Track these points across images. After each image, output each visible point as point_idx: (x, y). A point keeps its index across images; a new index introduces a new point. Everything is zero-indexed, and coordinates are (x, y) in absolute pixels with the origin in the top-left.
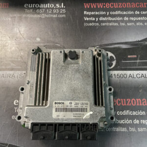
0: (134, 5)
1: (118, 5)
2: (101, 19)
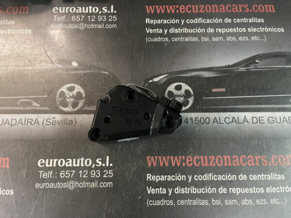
0: (224, 8)
1: (199, 9)
2: (172, 31)
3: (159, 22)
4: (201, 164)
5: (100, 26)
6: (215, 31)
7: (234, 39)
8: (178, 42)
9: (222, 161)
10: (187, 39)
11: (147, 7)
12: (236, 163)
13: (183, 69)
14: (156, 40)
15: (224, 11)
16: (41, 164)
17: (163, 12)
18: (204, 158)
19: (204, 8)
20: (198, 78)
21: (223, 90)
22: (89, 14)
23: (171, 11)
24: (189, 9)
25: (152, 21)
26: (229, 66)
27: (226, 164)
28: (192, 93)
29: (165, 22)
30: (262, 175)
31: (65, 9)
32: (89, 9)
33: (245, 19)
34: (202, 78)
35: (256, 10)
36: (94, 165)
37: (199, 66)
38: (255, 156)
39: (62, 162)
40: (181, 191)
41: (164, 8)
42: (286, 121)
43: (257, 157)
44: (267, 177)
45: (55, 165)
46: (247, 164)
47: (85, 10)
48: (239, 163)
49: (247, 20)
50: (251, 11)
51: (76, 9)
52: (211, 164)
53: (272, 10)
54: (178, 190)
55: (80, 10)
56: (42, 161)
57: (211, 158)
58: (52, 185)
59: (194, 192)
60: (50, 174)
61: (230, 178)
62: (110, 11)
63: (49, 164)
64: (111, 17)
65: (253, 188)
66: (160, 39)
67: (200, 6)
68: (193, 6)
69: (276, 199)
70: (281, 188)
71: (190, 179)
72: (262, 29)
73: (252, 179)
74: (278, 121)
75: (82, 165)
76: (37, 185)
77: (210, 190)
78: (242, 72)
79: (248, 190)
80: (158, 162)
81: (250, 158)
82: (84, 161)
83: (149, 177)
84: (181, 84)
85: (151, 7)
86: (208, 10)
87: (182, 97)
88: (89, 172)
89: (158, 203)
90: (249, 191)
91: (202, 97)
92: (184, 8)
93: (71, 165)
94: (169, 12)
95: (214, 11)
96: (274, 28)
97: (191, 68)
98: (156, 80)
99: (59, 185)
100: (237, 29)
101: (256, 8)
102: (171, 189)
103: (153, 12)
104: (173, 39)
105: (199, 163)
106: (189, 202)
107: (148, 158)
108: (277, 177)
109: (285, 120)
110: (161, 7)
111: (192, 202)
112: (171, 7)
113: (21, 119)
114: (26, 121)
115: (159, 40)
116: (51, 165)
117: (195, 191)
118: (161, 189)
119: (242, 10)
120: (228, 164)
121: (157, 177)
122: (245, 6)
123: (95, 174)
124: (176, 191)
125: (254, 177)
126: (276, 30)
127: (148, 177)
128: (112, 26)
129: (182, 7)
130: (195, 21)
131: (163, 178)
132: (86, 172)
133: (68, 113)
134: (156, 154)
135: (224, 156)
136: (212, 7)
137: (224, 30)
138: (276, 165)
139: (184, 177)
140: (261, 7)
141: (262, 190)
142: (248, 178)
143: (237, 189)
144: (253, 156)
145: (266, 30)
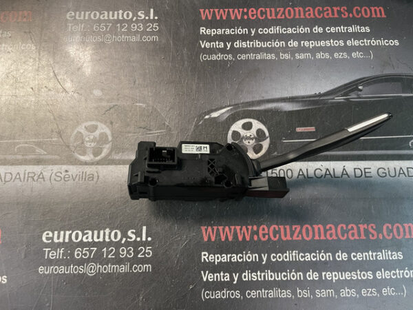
3: (220, 32)
4: (280, 236)
5: (134, 39)
6: (300, 44)
7: (327, 56)
8: (247, 61)
9: (311, 233)
10: (259, 57)
11: (202, 11)
12: (331, 235)
13: (255, 99)
14: (214, 57)
15: (312, 16)
16: (47, 239)
17: (224, 18)
18: (285, 229)
19: (284, 13)
20: (276, 112)
21: (312, 129)
22: (118, 21)
23: (236, 17)
24: (262, 13)
25: (208, 32)
26: (320, 95)
27: (317, 237)
28: (267, 134)
29: (228, 32)
30: (370, 253)
31: (85, 14)
32: (118, 14)
33: (342, 27)
34: (281, 112)
35: (358, 15)
36: (124, 239)
37: (278, 95)
38: (359, 225)
39: (77, 234)
40: (252, 277)
41: (226, 13)
42: (404, 173)
43: (362, 227)
44: (376, 256)
45: (67, 240)
46: (348, 236)
47: (113, 16)
48: (337, 235)
49: (345, 28)
50: (351, 15)
51: (101, 14)
52: (295, 238)
53: (381, 14)
54: (247, 276)
55: (106, 15)
56: (48, 234)
57: (296, 228)
58: (62, 270)
59: (270, 279)
60: (60, 253)
61: (323, 257)
62: (149, 17)
63: (58, 238)
64: (150, 26)
65: (356, 271)
66: (220, 57)
67: (278, 9)
68: (268, 10)
69: (390, 288)
70: (398, 271)
71: (265, 259)
72: (367, 42)
73: (355, 259)
74: (392, 173)
75: (107, 240)
76: (41, 269)
77: (293, 276)
78: (340, 103)
79: (350, 275)
80: (218, 234)
81: (352, 228)
82: (110, 233)
83: (205, 256)
84: (251, 120)
85: (207, 10)
86: (290, 15)
87: (252, 139)
88: (117, 249)
89: (219, 295)
90: (352, 276)
91: (281, 139)
92: (255, 12)
93: (90, 240)
94: (233, 18)
95: (297, 17)
96: (384, 40)
97: (265, 98)
98: (215, 115)
99: (72, 269)
100: (332, 41)
101: (358, 12)
102: (237, 274)
103: (210, 18)
104: (240, 57)
105: (278, 235)
106: (263, 293)
107: (203, 228)
108: (392, 255)
109: (401, 172)
110: (221, 10)
111: (268, 293)
112: (236, 11)
113: (18, 173)
114: (26, 176)
115: (218, 57)
116: (61, 240)
117: (271, 277)
118: (222, 274)
119: (338, 14)
120: (320, 236)
121: (216, 256)
122: (342, 10)
123: (125, 252)
124: (245, 277)
125: (358, 256)
126: (387, 43)
127: (203, 257)
128: (151, 39)
129: (252, 11)
130: (271, 31)
131: (225, 258)
132: (112, 250)
133: (86, 163)
134: (214, 222)
135: (314, 226)
136: (294, 10)
137: (312, 43)
138: (391, 237)
139: (256, 257)
140: (365, 10)
141: (370, 275)
142: (349, 257)
143: (333, 273)
144: (357, 225)
145: (373, 43)
